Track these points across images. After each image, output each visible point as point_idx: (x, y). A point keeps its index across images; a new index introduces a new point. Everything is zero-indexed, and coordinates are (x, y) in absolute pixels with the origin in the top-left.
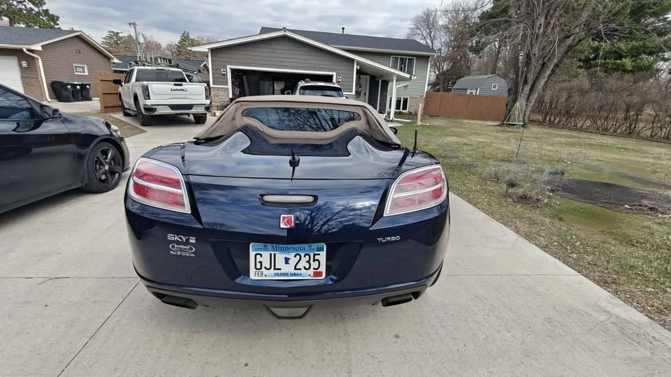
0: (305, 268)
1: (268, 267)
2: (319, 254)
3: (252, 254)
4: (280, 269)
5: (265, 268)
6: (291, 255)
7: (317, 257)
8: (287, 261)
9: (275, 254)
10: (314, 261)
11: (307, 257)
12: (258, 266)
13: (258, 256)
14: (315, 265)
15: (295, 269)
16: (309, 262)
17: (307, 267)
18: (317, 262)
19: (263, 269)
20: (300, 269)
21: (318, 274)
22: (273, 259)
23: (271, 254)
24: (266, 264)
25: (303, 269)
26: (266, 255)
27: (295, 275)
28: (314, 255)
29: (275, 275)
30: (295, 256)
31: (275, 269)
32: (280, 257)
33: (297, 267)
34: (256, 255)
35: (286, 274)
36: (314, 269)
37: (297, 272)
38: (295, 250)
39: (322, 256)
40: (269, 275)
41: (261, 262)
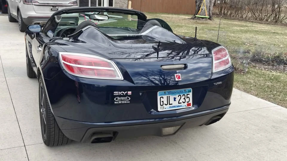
0: (183, 102)
1: (166, 104)
2: (189, 94)
3: (159, 97)
4: (172, 104)
5: (165, 104)
6: (176, 96)
7: (188, 96)
8: (175, 99)
9: (169, 96)
10: (187, 98)
11: (184, 96)
12: (162, 104)
13: (162, 98)
14: (187, 100)
15: (179, 103)
16: (184, 99)
17: (184, 102)
18: (188, 98)
19: (164, 105)
20: (181, 103)
21: (189, 105)
22: (168, 99)
23: (167, 97)
24: (165, 102)
25: (182, 103)
26: (165, 97)
27: (178, 106)
28: (187, 95)
29: (170, 107)
30: (178, 97)
31: (170, 104)
32: (172, 98)
33: (180, 102)
34: (161, 97)
35: (175, 107)
36: (187, 102)
37: (180, 105)
38: (178, 93)
39: (191, 95)
40: (167, 108)
41: (163, 102)
